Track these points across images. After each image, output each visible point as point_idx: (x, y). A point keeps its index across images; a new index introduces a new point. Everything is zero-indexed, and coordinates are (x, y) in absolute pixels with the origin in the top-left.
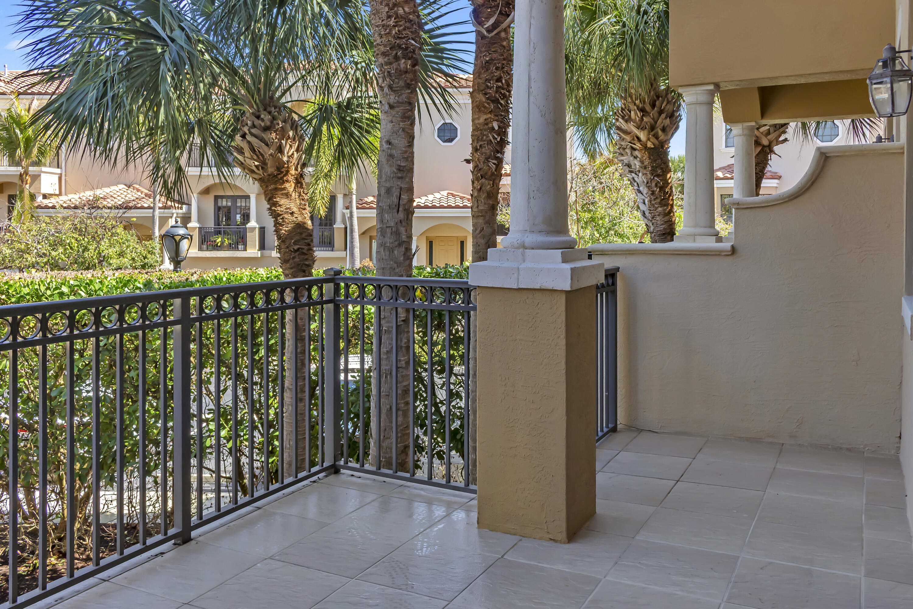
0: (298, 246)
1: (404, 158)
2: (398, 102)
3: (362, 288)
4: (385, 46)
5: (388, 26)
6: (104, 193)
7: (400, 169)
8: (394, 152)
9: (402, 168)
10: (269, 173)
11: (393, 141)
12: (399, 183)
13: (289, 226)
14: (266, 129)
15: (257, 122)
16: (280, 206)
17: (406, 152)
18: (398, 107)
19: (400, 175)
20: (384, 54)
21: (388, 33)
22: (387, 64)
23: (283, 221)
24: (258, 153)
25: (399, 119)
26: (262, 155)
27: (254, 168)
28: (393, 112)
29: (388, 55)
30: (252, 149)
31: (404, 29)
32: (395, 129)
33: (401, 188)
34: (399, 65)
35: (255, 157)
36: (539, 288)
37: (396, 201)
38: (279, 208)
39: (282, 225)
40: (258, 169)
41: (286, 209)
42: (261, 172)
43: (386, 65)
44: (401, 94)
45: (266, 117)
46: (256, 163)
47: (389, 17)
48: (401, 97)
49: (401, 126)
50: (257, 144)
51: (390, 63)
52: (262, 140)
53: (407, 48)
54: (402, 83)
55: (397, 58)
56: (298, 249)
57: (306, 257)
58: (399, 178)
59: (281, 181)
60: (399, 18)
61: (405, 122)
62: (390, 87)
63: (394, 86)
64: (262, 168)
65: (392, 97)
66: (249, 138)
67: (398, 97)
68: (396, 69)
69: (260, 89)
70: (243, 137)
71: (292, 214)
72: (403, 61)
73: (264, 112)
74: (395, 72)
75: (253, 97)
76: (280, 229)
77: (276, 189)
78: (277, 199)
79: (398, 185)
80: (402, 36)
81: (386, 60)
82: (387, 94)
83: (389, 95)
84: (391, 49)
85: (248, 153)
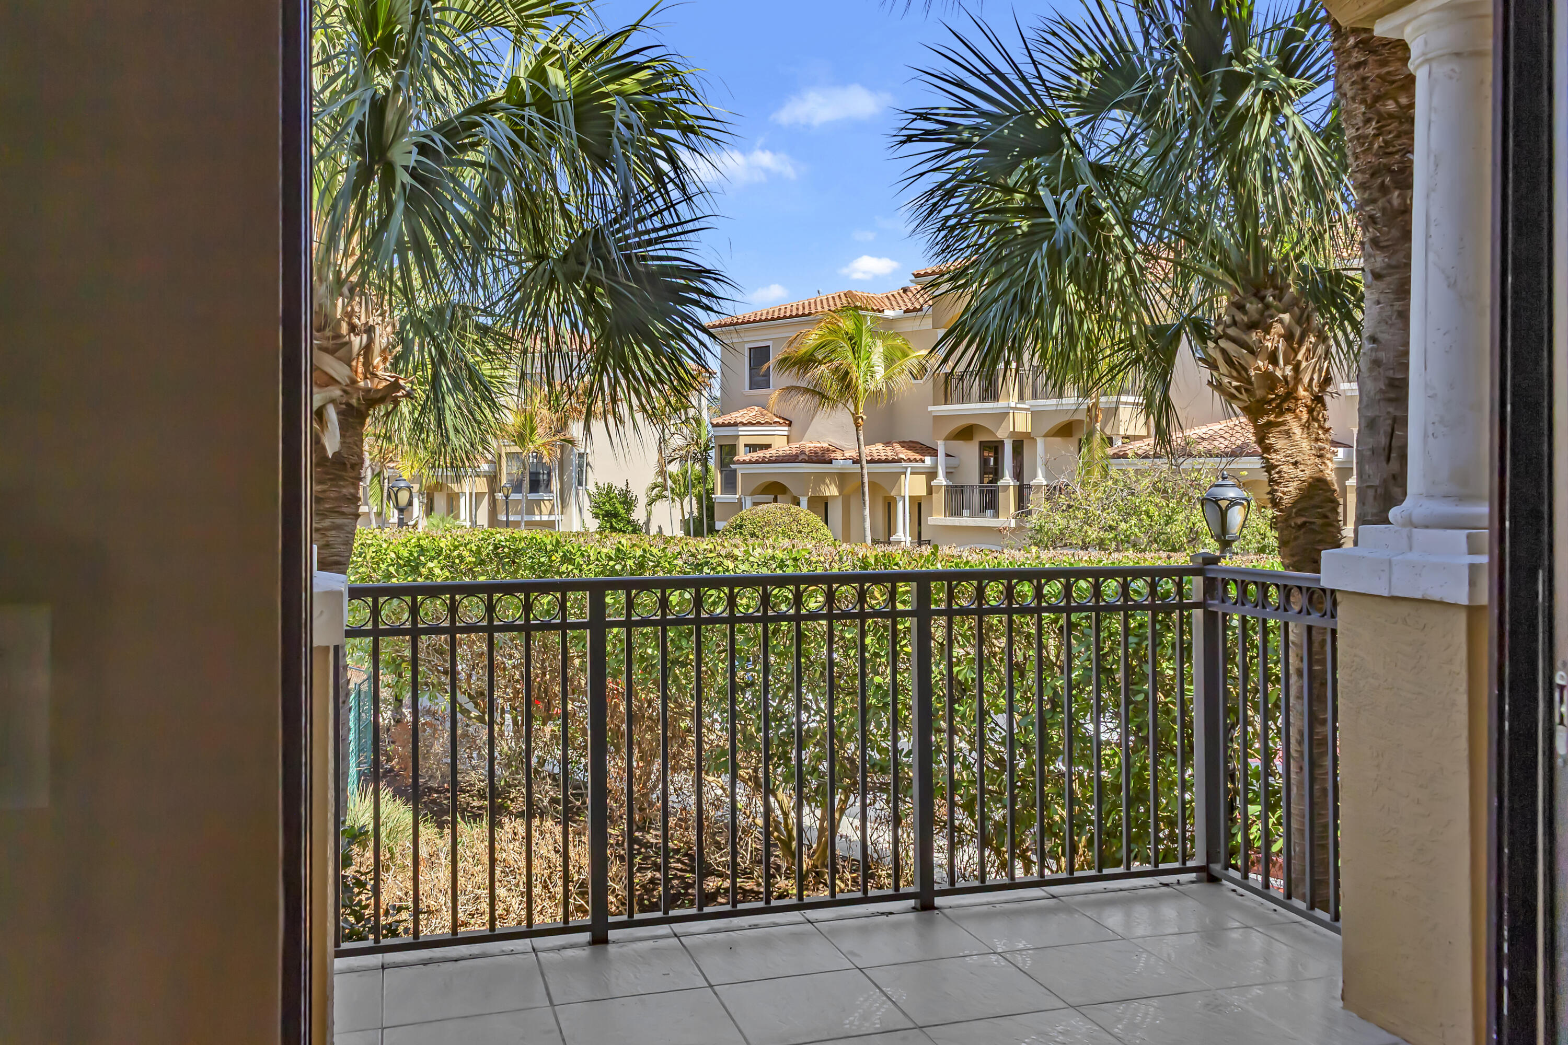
0: (1304, 519)
1: (1400, 364)
2: (1389, 266)
3: (1243, 590)
4: (1363, 172)
5: (1367, 137)
6: (1211, 432)
7: (1391, 384)
8: (1382, 355)
9: (1397, 383)
10: (1258, 398)
11: (1380, 336)
12: (1391, 409)
13: (1291, 484)
14: (1252, 326)
15: (1240, 317)
16: (1276, 451)
18: (1390, 275)
19: (1392, 395)
20: (1364, 186)
22: (1368, 201)
23: (1280, 477)
24: (1239, 368)
25: (1392, 296)
26: (1244, 369)
27: (1234, 392)
28: (1381, 285)
29: (1369, 188)
30: (1229, 361)
31: (1398, 136)
32: (1384, 314)
33: (1394, 419)
34: (1389, 202)
35: (1235, 374)
36: (1420, 597)
37: (1383, 441)
38: (1273, 456)
39: (1279, 484)
40: (1241, 393)
41: (1285, 456)
42: (1244, 396)
43: (1367, 205)
44: (1395, 252)
45: (1253, 307)
46: (1235, 383)
47: (1368, 121)
48: (1393, 258)
49: (1395, 308)
50: (1235, 351)
51: (1374, 201)
52: (1244, 345)
53: (1402, 171)
54: (1394, 233)
55: (1384, 189)
56: (1304, 523)
57: (1319, 537)
58: (1390, 400)
59: (1277, 411)
60: (1385, 119)
61: (1404, 299)
62: (1375, 242)
63: (1382, 239)
64: (1247, 391)
65: (1379, 259)
66: (1223, 343)
67: (1389, 257)
68: (1384, 210)
69: (1248, 261)
70: (1216, 342)
71: (1295, 464)
72: (1396, 193)
73: (1253, 299)
74: (1383, 215)
75: (1233, 275)
76: (1276, 491)
77: (1270, 424)
78: (1272, 440)
79: (1388, 413)
80: (1394, 150)
81: (1366, 196)
82: (1370, 256)
83: (1374, 256)
84: (1372, 175)
85: (1223, 368)
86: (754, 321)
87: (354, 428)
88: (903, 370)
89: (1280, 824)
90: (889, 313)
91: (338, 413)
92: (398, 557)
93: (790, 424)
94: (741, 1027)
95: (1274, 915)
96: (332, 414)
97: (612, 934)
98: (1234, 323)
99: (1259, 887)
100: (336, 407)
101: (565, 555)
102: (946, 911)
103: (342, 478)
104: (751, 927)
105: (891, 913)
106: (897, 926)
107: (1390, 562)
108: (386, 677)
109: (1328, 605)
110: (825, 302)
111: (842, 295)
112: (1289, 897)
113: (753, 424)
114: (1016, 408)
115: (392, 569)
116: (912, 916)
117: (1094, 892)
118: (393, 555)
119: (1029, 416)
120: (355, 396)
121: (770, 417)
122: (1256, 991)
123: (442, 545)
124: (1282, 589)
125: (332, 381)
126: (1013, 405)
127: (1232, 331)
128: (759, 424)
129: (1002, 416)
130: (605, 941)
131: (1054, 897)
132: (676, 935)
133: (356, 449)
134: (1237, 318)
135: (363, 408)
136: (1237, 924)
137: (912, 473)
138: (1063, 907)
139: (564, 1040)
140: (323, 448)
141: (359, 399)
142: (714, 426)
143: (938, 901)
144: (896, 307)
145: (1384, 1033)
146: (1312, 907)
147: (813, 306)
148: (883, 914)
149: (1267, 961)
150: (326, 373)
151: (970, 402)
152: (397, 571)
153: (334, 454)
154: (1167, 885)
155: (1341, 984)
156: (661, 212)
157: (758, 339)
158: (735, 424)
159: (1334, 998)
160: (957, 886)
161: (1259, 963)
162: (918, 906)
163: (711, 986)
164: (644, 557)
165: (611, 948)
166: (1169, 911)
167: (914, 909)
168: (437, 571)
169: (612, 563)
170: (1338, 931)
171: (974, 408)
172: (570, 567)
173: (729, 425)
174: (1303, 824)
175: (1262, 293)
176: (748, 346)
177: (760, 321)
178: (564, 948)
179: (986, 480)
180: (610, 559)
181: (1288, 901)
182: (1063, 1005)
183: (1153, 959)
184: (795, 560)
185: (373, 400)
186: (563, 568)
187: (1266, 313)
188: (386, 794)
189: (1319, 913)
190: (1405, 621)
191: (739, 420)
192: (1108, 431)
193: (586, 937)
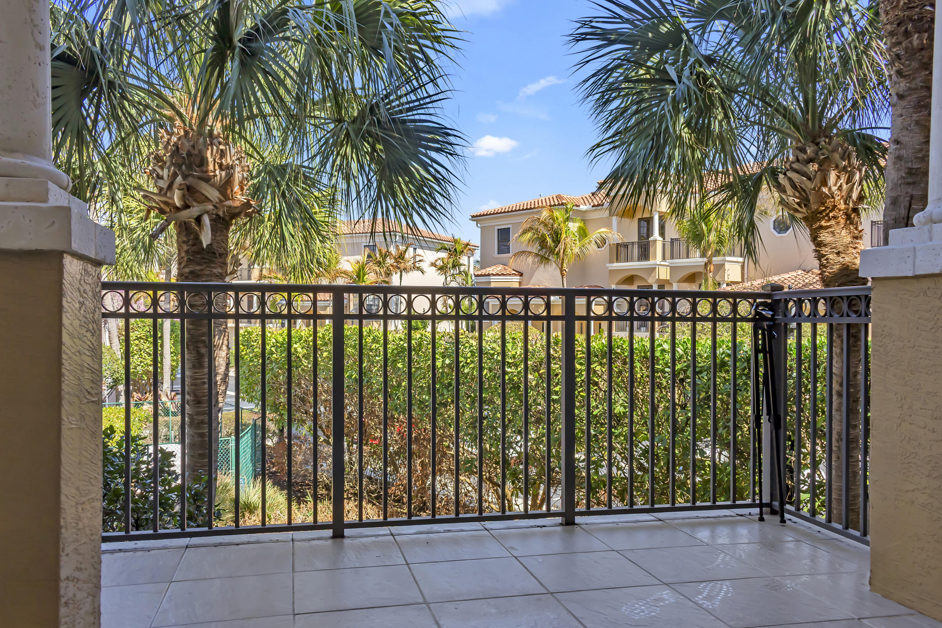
1: (916, 158)
2: (910, 89)
4: (891, 23)
7: (911, 172)
8: (903, 152)
9: (914, 171)
10: (813, 210)
11: (902, 139)
12: (909, 190)
13: (835, 267)
14: (808, 161)
15: (802, 156)
16: (825, 245)
17: (921, 150)
18: (910, 95)
19: (910, 180)
20: (892, 34)
21: (895, 7)
22: (895, 45)
23: (827, 263)
24: (800, 190)
25: (911, 110)
26: (804, 190)
27: (797, 206)
28: (903, 103)
29: (896, 34)
30: (794, 186)
32: (905, 124)
33: (912, 197)
34: (911, 43)
35: (797, 194)
37: (903, 212)
38: (823, 249)
39: (827, 267)
40: (801, 207)
41: (831, 249)
42: (804, 210)
43: (894, 47)
44: (914, 79)
46: (797, 201)
48: (914, 82)
49: (913, 118)
50: (798, 179)
51: (899, 43)
52: (804, 174)
53: (921, 19)
54: (915, 64)
55: (907, 34)
58: (909, 184)
59: (826, 218)
61: (920, 112)
62: (900, 73)
63: (905, 70)
64: (805, 205)
65: (902, 85)
66: (789, 174)
67: (910, 83)
68: (906, 49)
69: (808, 120)
70: (785, 174)
71: (838, 253)
72: (916, 36)
73: (811, 144)
74: (906, 52)
75: (798, 130)
76: (825, 272)
77: (821, 227)
78: (822, 238)
79: (907, 193)
80: (915, 5)
81: (893, 41)
82: (896, 83)
83: (899, 83)
84: (899, 25)
85: (790, 191)
86: (501, 213)
87: (222, 231)
88: (591, 241)
89: (824, 506)
90: (583, 207)
91: (211, 220)
92: (277, 342)
93: (521, 275)
94: (422, 588)
95: (819, 535)
96: (206, 220)
97: (347, 532)
98: (798, 160)
99: (808, 515)
100: (209, 215)
101: (374, 339)
102: (583, 526)
103: (213, 262)
104: (445, 531)
105: (544, 526)
106: (547, 534)
107: (915, 248)
108: (270, 415)
109: (862, 308)
110: (544, 201)
111: (555, 197)
112: (830, 521)
113: (499, 275)
114: (660, 265)
115: (273, 349)
116: (559, 528)
117: (689, 518)
118: (274, 341)
119: (668, 270)
120: (222, 210)
121: (509, 271)
122: (804, 578)
123: (302, 334)
124: (828, 300)
125: (208, 200)
126: (658, 263)
127: (795, 166)
128: (503, 275)
129: (652, 270)
130: (342, 536)
131: (660, 520)
132: (392, 535)
133: (223, 245)
134: (799, 158)
135: (227, 218)
136: (790, 539)
137: (595, 305)
138: (665, 525)
139: (294, 593)
140: (201, 243)
141: (224, 212)
142: (476, 276)
143: (578, 519)
144: (587, 204)
145: (902, 607)
146: (847, 528)
147: (536, 203)
148: (538, 526)
149: (812, 561)
150: (203, 195)
151: (632, 260)
152: (276, 351)
153: (207, 245)
154: (742, 515)
155: (868, 574)
156: (416, 89)
157: (503, 223)
158: (489, 275)
159: (863, 584)
160: (592, 509)
161: (807, 562)
162: (564, 522)
163: (408, 564)
164: (421, 338)
165: (346, 541)
166: (743, 531)
167: (561, 524)
168: (299, 350)
169: (402, 343)
170: (867, 543)
171: (635, 265)
172: (378, 345)
173: (485, 275)
174: (840, 495)
175: (818, 140)
176: (497, 228)
177: (505, 212)
178: (313, 539)
179: (642, 309)
180: (401, 340)
181: (829, 524)
182: (660, 583)
183: (728, 558)
184: (513, 339)
185: (234, 214)
186: (373, 347)
187: (820, 153)
188: (269, 483)
189: (851, 531)
190: (925, 294)
191: (491, 272)
192: (718, 279)
193: (329, 533)
